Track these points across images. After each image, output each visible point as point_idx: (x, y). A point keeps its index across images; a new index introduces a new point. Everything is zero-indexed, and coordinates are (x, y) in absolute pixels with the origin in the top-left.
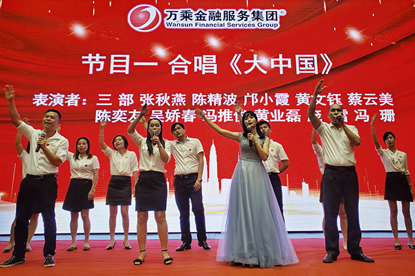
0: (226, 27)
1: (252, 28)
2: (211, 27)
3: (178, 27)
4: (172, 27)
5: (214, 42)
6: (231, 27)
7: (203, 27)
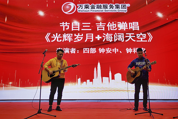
0: (104, 11)
1: (115, 12)
2: (97, 12)
3: (83, 12)
4: (81, 12)
5: (99, 18)
6: (106, 12)
7: (94, 12)
